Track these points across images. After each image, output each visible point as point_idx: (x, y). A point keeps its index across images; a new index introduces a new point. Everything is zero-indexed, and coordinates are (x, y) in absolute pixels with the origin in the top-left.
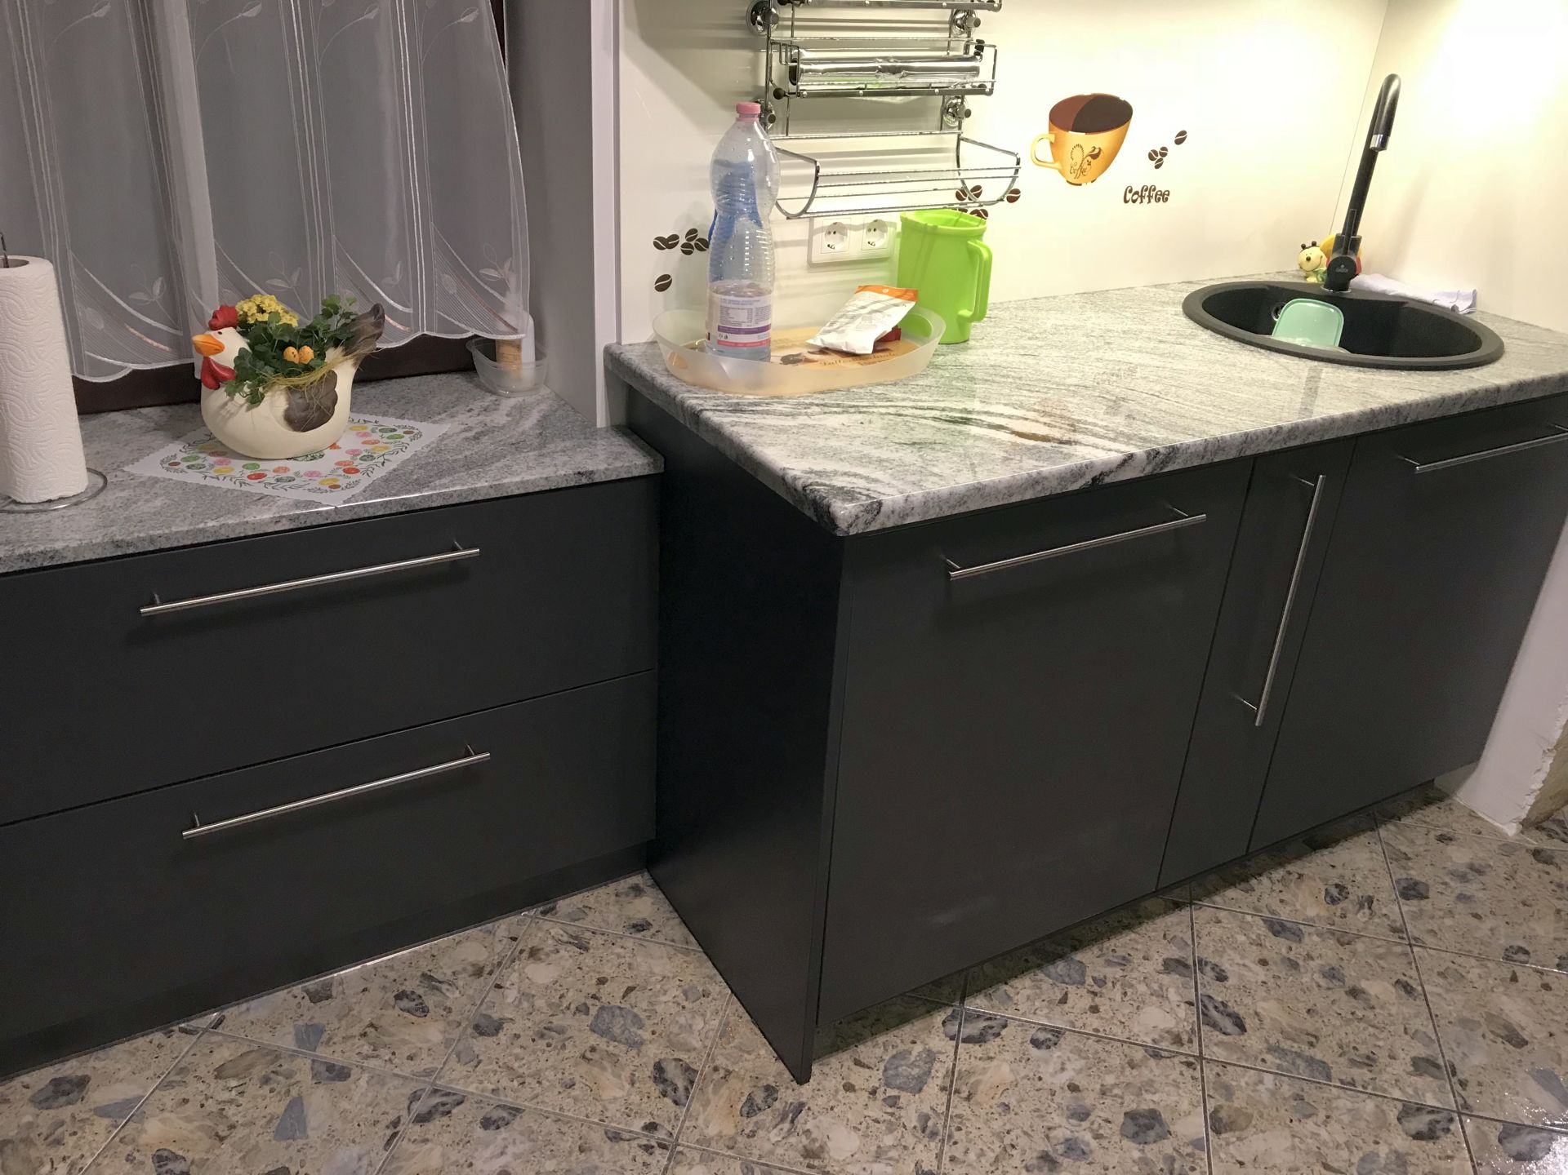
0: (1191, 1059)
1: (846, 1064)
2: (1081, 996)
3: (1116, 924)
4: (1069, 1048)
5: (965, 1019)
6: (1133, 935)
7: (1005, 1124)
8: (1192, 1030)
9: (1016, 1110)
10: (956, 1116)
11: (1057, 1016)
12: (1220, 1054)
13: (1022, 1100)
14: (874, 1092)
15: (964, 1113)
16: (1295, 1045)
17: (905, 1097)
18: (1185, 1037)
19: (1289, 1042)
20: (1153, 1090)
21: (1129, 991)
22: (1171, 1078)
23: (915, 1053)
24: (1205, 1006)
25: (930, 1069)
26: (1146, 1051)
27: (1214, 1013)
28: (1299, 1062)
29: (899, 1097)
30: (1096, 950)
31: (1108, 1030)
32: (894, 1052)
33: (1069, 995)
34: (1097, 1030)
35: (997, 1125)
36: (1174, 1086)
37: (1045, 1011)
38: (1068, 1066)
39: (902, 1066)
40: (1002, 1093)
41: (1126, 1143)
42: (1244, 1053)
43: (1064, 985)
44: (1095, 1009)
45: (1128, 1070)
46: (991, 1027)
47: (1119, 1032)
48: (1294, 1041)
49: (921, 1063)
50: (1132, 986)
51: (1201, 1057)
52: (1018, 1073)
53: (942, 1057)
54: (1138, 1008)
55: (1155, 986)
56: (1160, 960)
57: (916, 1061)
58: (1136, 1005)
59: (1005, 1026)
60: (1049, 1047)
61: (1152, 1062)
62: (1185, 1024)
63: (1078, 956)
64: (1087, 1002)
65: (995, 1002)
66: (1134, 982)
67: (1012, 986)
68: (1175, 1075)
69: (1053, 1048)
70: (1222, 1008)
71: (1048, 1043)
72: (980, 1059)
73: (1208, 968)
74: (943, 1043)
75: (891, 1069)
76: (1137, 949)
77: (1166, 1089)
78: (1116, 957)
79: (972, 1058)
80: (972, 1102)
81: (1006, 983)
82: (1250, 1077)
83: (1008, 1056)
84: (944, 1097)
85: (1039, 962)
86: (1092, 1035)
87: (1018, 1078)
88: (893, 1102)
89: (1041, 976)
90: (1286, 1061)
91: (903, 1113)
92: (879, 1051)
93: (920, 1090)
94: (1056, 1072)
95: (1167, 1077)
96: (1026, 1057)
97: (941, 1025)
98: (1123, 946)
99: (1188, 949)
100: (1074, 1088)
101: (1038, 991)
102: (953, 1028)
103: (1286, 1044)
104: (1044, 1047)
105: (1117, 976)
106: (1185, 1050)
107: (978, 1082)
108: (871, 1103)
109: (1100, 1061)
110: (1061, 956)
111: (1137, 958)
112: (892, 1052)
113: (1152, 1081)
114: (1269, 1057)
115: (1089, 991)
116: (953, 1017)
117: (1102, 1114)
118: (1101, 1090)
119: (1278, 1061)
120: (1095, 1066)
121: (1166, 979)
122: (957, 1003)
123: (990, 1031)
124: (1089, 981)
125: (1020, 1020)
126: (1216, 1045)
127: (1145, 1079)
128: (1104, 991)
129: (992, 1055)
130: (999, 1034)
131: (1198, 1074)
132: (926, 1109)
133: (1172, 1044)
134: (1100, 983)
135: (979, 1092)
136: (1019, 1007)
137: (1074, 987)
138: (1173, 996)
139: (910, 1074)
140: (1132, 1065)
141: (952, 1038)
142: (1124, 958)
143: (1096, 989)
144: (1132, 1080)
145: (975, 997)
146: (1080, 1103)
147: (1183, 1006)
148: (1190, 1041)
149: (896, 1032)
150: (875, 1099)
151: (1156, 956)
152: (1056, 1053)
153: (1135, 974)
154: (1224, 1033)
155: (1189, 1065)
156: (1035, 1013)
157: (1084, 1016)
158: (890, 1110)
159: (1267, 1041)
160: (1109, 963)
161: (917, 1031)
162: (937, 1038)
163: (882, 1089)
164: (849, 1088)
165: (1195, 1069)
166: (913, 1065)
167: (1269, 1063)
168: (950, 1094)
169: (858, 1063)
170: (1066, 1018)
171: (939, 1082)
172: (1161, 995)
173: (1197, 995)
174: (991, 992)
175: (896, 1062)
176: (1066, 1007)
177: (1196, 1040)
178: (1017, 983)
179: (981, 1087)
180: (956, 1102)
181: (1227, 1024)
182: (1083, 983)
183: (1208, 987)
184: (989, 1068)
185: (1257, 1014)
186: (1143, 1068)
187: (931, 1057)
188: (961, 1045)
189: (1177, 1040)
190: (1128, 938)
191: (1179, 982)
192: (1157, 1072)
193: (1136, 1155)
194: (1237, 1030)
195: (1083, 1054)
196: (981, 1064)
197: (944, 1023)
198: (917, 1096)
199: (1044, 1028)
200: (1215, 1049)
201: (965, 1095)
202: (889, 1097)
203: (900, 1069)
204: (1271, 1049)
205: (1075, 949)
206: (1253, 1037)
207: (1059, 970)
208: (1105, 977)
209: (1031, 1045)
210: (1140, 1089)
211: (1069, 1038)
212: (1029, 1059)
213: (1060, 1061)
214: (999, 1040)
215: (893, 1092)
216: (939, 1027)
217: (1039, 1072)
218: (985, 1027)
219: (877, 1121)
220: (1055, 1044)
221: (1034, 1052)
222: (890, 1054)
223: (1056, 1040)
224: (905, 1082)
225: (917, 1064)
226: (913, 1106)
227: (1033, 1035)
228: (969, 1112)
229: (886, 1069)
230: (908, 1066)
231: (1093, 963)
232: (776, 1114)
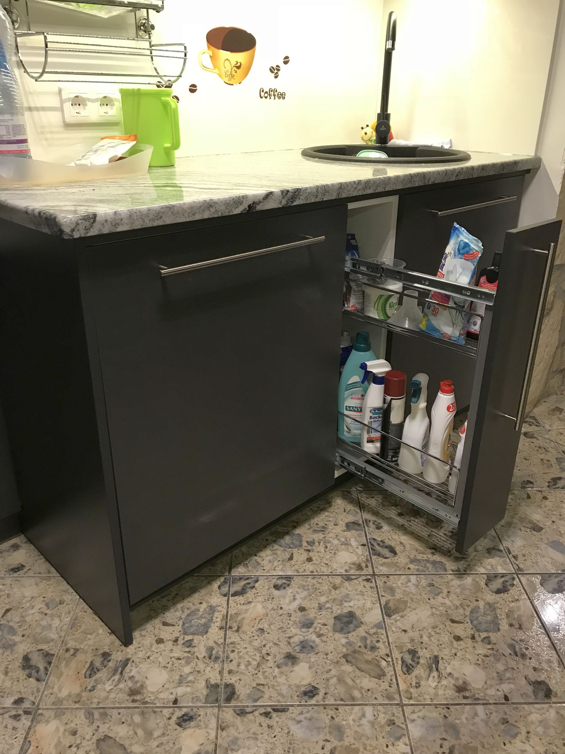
0: (369, 577)
1: (157, 626)
2: (301, 554)
3: (316, 509)
4: (297, 586)
5: (233, 582)
6: (327, 514)
7: (262, 641)
8: (367, 560)
9: (268, 631)
10: (231, 643)
11: (288, 569)
12: (384, 570)
13: (272, 624)
14: (176, 640)
15: (236, 640)
16: (425, 556)
17: (197, 639)
18: (363, 565)
19: (421, 555)
20: (348, 600)
21: (328, 545)
22: (359, 590)
23: (202, 610)
24: (373, 545)
25: (212, 617)
26: (342, 578)
27: (377, 548)
28: (428, 565)
29: (193, 640)
30: (307, 526)
31: (318, 570)
32: (189, 612)
33: (294, 555)
34: (312, 572)
35: (256, 644)
36: (361, 594)
37: (280, 567)
38: (298, 596)
39: (194, 619)
40: (259, 622)
41: (338, 635)
42: (398, 567)
43: (290, 549)
44: (310, 560)
45: (333, 591)
46: (249, 584)
47: (326, 570)
48: (424, 554)
49: (206, 615)
50: (329, 542)
51: (374, 575)
52: (267, 608)
53: (219, 609)
54: (335, 553)
55: (343, 540)
56: (344, 524)
57: (203, 614)
58: (333, 552)
59: (257, 581)
60: (285, 588)
61: (346, 584)
62: (363, 557)
63: (297, 531)
64: (305, 556)
65: (250, 568)
66: (331, 540)
67: (260, 557)
68: (360, 588)
69: (287, 588)
70: (382, 544)
71: (284, 585)
72: (243, 604)
73: (371, 524)
74: (219, 600)
75: (187, 623)
76: (330, 521)
77: (357, 597)
78: (319, 528)
79: (239, 605)
80: (240, 632)
81: (256, 555)
82: (403, 580)
83: (260, 599)
84: (222, 633)
85: (275, 539)
86: (310, 575)
87: (268, 611)
88: (189, 644)
89: (276, 547)
90: (422, 566)
91: (196, 649)
92: (178, 614)
93: (207, 632)
94: (290, 602)
95: (356, 590)
96: (271, 597)
97: (218, 589)
98: (322, 520)
99: (358, 515)
100: (302, 609)
101: (275, 556)
102: (225, 589)
103: (420, 557)
104: (282, 588)
105: (320, 538)
106: (364, 572)
107: (243, 619)
108: (174, 648)
109: (316, 589)
110: (287, 533)
111: (331, 526)
112: (187, 612)
113: (348, 595)
114: (411, 566)
115: (305, 550)
116: (225, 582)
117: (320, 621)
118: (319, 607)
119: (417, 567)
120: (313, 593)
121: (348, 534)
122: (227, 574)
123: (248, 586)
124: (305, 544)
125: (266, 576)
126: (381, 565)
127: (344, 594)
128: (314, 548)
129: (250, 600)
130: (254, 587)
131: (373, 585)
132: (211, 643)
133: (357, 570)
134: (312, 544)
135: (244, 624)
136: (265, 568)
137: (296, 549)
138: (353, 543)
139: (200, 623)
140: (335, 588)
141: (225, 595)
142: (323, 527)
143: (309, 548)
144: (336, 596)
145: (237, 568)
146: (307, 617)
147: (360, 547)
148: (367, 566)
149: (189, 600)
150: (177, 645)
151: (341, 522)
152: (289, 590)
153: (331, 535)
154: (385, 558)
155: (368, 580)
156: (274, 570)
157: (304, 565)
158: (187, 650)
159: (409, 557)
160: (315, 531)
161: (203, 596)
162: (216, 597)
163: (182, 637)
164: (160, 641)
165: (371, 582)
166: (201, 617)
167: (412, 570)
168: (226, 631)
169: (165, 624)
170: (293, 569)
171: (218, 624)
172: (346, 544)
173: (367, 540)
174: (247, 562)
175: (190, 618)
176: (293, 562)
177: (369, 565)
178: (262, 554)
179: (245, 622)
180: (230, 635)
181: (386, 552)
182: (301, 546)
183: (372, 534)
184: (249, 609)
185: (401, 543)
186: (342, 588)
187: (212, 609)
188: (231, 598)
189: (359, 567)
190: (324, 515)
191: (356, 534)
192: (350, 589)
193: (344, 641)
194: (392, 554)
195: (306, 588)
196: (244, 607)
197: (219, 587)
198: (205, 636)
199: (281, 577)
200: (381, 568)
201: (235, 629)
202: (187, 641)
203: (193, 622)
204: (412, 561)
205: (295, 527)
206: (402, 557)
207: (286, 541)
208: (314, 540)
209: (274, 589)
210: (341, 601)
211: (296, 580)
212: (273, 598)
213: (292, 594)
214: (254, 590)
215: (189, 637)
216: (216, 591)
217: (280, 604)
218: (245, 584)
219: (179, 659)
220: (288, 585)
221: (276, 593)
222: (186, 614)
223: (289, 582)
224: (196, 630)
225: (204, 616)
226: (203, 643)
227: (275, 583)
228: (239, 639)
229: (184, 624)
230: (198, 619)
231: (306, 533)
232: (111, 670)
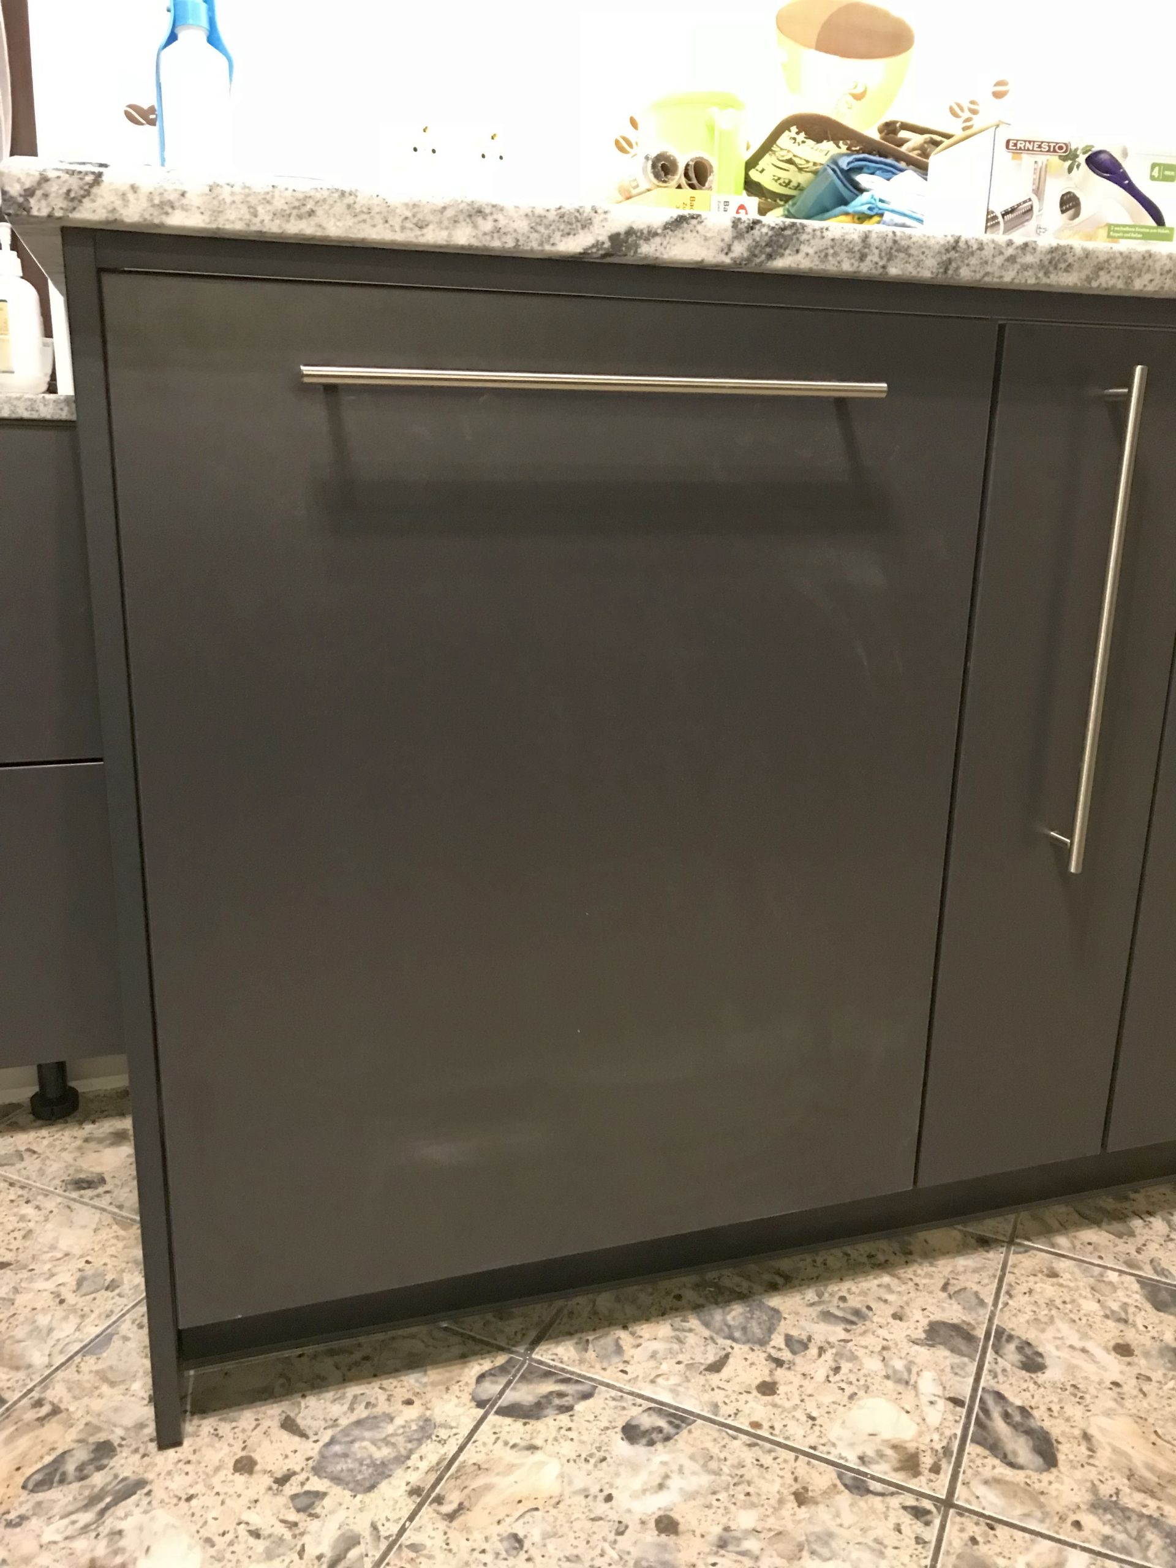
0: (927, 1504)
1: (265, 1424)
2: (752, 1364)
3: (864, 1260)
4: (691, 1450)
5: (523, 1377)
6: (886, 1279)
8: (947, 1451)
9: (535, 1553)
10: (413, 1547)
11: (691, 1392)
12: (991, 1502)
13: (555, 1535)
14: (282, 1481)
15: (429, 1543)
16: (1152, 1504)
17: (337, 1494)
18: (927, 1461)
19: (1139, 1497)
20: (825, 1552)
21: (846, 1366)
22: (872, 1535)
23: (399, 1421)
24: (985, 1410)
25: (411, 1452)
26: (840, 1476)
27: (1000, 1426)
28: (1151, 1535)
29: (323, 1495)
30: (811, 1295)
31: (778, 1426)
32: (364, 1414)
33: (731, 1360)
34: (756, 1425)
36: (873, 1550)
37: (674, 1380)
38: (675, 1482)
39: (363, 1439)
40: (522, 1516)
42: (1041, 1506)
43: (729, 1342)
44: (767, 1388)
45: (791, 1503)
46: (561, 1395)
47: (799, 1435)
48: (1152, 1494)
49: (400, 1440)
50: (853, 1358)
51: (947, 1504)
52: (570, 1483)
53: (443, 1433)
54: (852, 1397)
55: (899, 1365)
56: (925, 1322)
57: (392, 1435)
58: (849, 1390)
59: (587, 1396)
60: (651, 1443)
61: (845, 1498)
62: (936, 1437)
63: (775, 1301)
64: (761, 1372)
65: (591, 1354)
66: (860, 1353)
67: (633, 1334)
68: (882, 1529)
69: (659, 1446)
70: (1017, 1418)
71: (654, 1436)
72: (514, 1446)
73: (1011, 1347)
74: (460, 1410)
75: (340, 1443)
76: (886, 1301)
77: (855, 1555)
78: (843, 1309)
79: (500, 1443)
80: (455, 1524)
81: (625, 1327)
82: (1039, 1554)
83: (567, 1449)
84: (410, 1504)
85: (701, 1301)
86: (747, 1433)
87: (568, 1491)
88: (307, 1503)
89: (694, 1322)
90: (1126, 1531)
91: (313, 1525)
92: (337, 1410)
93: (372, 1488)
94: (644, 1491)
95: (863, 1530)
96: (602, 1454)
97: (474, 1380)
98: (864, 1293)
99: (981, 1311)
101: (676, 1346)
102: (491, 1388)
103: (1132, 1500)
104: (644, 1441)
105: (832, 1339)
106: (918, 1484)
107: (488, 1488)
108: (266, 1499)
109: (740, 1480)
110: (742, 1297)
111: (882, 1314)
112: (361, 1412)
113: (831, 1535)
114: (1089, 1521)
115: (770, 1358)
116: (503, 1369)
118: (721, 1538)
119: (1107, 1530)
120: (727, 1489)
121: (923, 1354)
122: (521, 1349)
123: (557, 1401)
124: (778, 1340)
125: (621, 1390)
126: (986, 1482)
127: (817, 1529)
128: (798, 1359)
129: (538, 1442)
130: (569, 1409)
131: (930, 1535)
132: (362, 1527)
133: (896, 1470)
134: (797, 1347)
135: (480, 1505)
136: (628, 1369)
137: (746, 1348)
138: (928, 1384)
139: (371, 1457)
140: (801, 1498)
141: (480, 1404)
142: (857, 1312)
143: (786, 1355)
144: (790, 1526)
145: (558, 1343)
146: (667, 1557)
147: (941, 1404)
148: (936, 1469)
149: (386, 1383)
150: (279, 1492)
151: (918, 1315)
152: (661, 1454)
153: (869, 1340)
154: (1012, 1465)
155: (918, 1513)
156: (653, 1382)
157: (745, 1397)
158: (293, 1516)
159: (1094, 1489)
160: (827, 1316)
161: (425, 1385)
162: (455, 1401)
163: (302, 1477)
164: (245, 1466)
165: (927, 1524)
166: (386, 1441)
167: (1086, 1533)
168: (420, 1506)
169: (289, 1425)
170: (706, 1397)
171: (414, 1478)
172: (904, 1381)
173: (975, 1390)
174: (590, 1338)
175: (356, 1432)
176: (715, 1379)
177: (947, 1469)
178: (645, 1330)
179: (489, 1499)
180: (425, 1520)
181: (1021, 1448)
182: (763, 1343)
183: (1001, 1378)
184: (522, 1465)
185: (1086, 1437)
186: (822, 1507)
187: (426, 1429)
188: (492, 1418)
189: (910, 1463)
190: (876, 1282)
191: (948, 1362)
192: (848, 1518)
194: (1039, 1461)
195: (713, 1465)
196: (510, 1456)
197: (481, 1378)
198: (359, 1497)
199: (659, 1408)
200: (981, 1490)
201: (447, 1508)
202: (307, 1493)
203: (357, 1445)
204: (1100, 1505)
205: (773, 1288)
206: (1066, 1480)
207: (729, 1318)
208: (810, 1339)
209: (620, 1435)
210: (800, 1547)
211: (697, 1433)
212: (604, 1459)
213: (663, 1470)
214: (564, 1418)
215: (317, 1484)
216: (467, 1384)
217: (611, 1486)
218: (551, 1393)
219: (256, 1534)
220: (667, 1438)
221: (621, 1447)
222: (353, 1417)
223: (672, 1431)
224: (351, 1471)
225: (393, 1440)
226: (341, 1516)
227: (633, 1418)
228: (440, 1539)
229: (332, 1441)
230: (374, 1442)
231: (797, 1314)
232: (87, 1493)
